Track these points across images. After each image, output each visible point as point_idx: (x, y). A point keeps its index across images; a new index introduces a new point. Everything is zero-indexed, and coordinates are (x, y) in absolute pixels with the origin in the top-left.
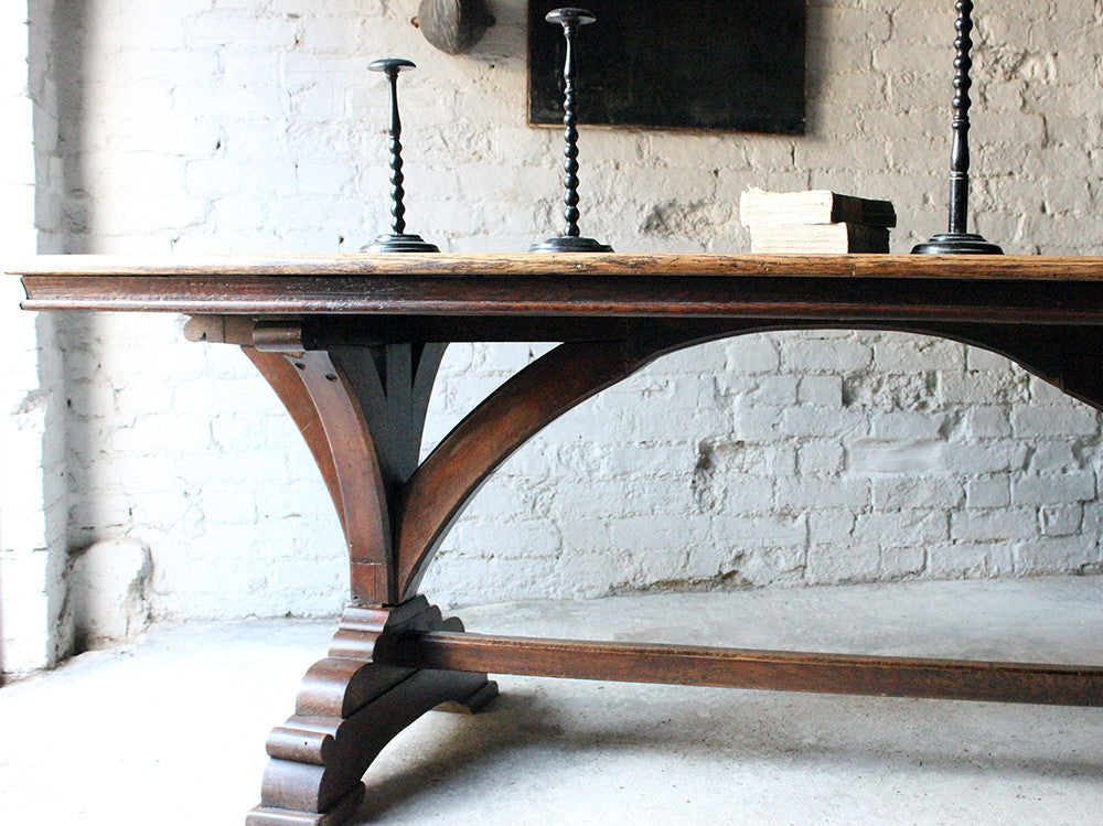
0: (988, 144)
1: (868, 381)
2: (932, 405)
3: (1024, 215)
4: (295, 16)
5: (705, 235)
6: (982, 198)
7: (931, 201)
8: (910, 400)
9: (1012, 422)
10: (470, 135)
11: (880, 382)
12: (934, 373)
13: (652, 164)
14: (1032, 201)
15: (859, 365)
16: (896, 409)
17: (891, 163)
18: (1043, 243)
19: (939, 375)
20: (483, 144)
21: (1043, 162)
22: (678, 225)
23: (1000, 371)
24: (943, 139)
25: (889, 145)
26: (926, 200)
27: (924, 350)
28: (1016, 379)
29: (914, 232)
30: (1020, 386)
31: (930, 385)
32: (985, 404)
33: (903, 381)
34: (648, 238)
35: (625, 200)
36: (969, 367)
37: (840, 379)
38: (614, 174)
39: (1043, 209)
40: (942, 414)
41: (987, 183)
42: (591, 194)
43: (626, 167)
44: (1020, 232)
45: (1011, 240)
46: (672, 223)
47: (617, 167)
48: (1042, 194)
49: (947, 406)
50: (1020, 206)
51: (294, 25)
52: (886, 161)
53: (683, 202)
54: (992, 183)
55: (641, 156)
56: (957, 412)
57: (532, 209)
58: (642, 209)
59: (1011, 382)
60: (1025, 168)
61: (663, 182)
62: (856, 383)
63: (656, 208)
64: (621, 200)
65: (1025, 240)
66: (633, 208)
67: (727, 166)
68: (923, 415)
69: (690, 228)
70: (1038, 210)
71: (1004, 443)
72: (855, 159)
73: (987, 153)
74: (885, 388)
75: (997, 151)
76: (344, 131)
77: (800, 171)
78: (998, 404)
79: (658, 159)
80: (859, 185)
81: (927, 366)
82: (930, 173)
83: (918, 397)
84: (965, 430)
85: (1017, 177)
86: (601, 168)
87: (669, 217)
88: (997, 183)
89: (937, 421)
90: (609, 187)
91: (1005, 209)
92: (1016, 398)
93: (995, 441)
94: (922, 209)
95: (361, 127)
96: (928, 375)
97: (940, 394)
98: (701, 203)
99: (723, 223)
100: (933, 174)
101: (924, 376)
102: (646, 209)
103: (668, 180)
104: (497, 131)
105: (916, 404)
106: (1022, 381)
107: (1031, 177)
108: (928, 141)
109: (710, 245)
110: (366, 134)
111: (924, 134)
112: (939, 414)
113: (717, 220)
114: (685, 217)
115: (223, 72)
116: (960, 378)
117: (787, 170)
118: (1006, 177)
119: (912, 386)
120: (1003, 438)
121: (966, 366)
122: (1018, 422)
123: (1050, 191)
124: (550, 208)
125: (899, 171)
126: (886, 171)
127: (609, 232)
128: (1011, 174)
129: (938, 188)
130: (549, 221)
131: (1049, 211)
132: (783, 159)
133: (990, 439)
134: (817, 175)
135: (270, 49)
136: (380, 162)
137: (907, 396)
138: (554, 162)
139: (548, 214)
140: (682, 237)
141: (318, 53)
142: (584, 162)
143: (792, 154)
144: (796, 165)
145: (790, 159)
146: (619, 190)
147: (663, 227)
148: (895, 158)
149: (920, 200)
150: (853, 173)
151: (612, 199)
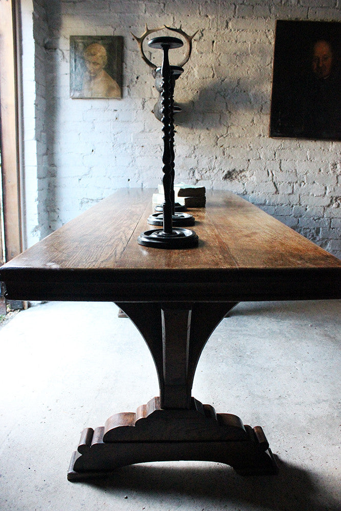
1: (297, 229)
2: (318, 239)
4: (115, 110)
5: (244, 181)
6: (340, 170)
7: (322, 171)
8: (310, 237)
11: (300, 230)
12: (319, 228)
13: (227, 157)
15: (293, 224)
17: (309, 158)
19: (321, 229)
22: (236, 177)
24: (327, 150)
25: (308, 152)
26: (320, 171)
27: (316, 221)
31: (318, 232)
32: (336, 239)
33: (308, 230)
34: (225, 182)
36: (332, 227)
38: (215, 161)
40: (321, 242)
42: (207, 167)
43: (219, 158)
46: (234, 176)
47: (216, 158)
49: (323, 239)
51: (116, 113)
52: (307, 157)
53: (238, 170)
55: (224, 155)
56: (326, 241)
57: (188, 171)
58: (224, 171)
61: (231, 163)
63: (228, 172)
64: (217, 169)
66: (222, 172)
67: (253, 158)
68: (314, 241)
69: (240, 178)
72: (296, 157)
74: (302, 232)
76: (130, 146)
77: (277, 160)
78: (340, 239)
79: (229, 156)
80: (297, 165)
81: (318, 226)
82: (322, 162)
83: (313, 236)
84: (328, 247)
86: (211, 158)
87: (233, 174)
90: (213, 164)
94: (319, 174)
95: (135, 145)
96: (317, 229)
97: (320, 236)
98: (243, 170)
101: (315, 229)
102: (225, 172)
103: (233, 162)
105: (312, 238)
108: (322, 151)
109: (246, 184)
110: (137, 147)
111: (321, 148)
113: (249, 176)
114: (238, 174)
115: (94, 128)
116: (328, 230)
117: (273, 160)
119: (311, 232)
120: (340, 251)
121: (330, 226)
125: (311, 161)
126: (307, 161)
127: (213, 179)
129: (324, 167)
130: (194, 175)
132: (272, 156)
133: (337, 251)
134: (282, 162)
135: (108, 121)
136: (141, 156)
137: (309, 235)
138: (196, 156)
139: (194, 172)
140: (236, 181)
141: (123, 122)
142: (205, 157)
143: (275, 154)
144: (276, 158)
145: (274, 156)
146: (216, 166)
147: (231, 177)
148: (310, 156)
149: (318, 170)
150: (295, 161)
151: (214, 169)
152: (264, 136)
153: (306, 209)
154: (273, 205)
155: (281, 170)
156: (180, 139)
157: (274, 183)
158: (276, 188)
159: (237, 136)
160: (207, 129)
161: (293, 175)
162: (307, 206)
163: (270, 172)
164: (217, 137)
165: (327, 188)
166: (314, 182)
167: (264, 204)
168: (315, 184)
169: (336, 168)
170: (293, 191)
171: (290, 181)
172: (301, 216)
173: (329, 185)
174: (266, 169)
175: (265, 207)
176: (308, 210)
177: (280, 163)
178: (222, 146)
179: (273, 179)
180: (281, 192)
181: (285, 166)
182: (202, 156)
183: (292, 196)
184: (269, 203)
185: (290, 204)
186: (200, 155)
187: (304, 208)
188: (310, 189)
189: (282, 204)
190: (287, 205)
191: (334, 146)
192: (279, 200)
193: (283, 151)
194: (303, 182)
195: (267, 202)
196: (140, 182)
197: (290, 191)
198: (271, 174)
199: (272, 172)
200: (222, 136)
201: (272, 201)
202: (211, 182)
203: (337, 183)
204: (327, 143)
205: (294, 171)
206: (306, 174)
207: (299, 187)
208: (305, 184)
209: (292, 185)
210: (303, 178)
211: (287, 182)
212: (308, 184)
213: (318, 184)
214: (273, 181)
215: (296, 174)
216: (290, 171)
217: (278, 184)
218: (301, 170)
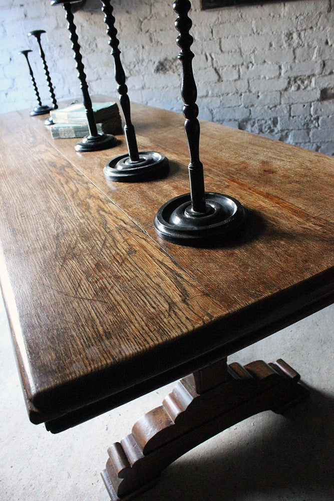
0: (300, 15)
1: (249, 122)
2: (276, 131)
3: (317, 47)
4: (22, 6)
5: (180, 70)
6: (297, 41)
7: (274, 46)
8: (266, 129)
9: (310, 136)
10: (89, 43)
11: (254, 123)
12: (277, 118)
13: (156, 45)
14: (321, 39)
15: (244, 117)
16: (261, 133)
17: (255, 31)
18: (326, 58)
19: (279, 119)
20: (94, 46)
21: (328, 20)
22: (170, 67)
23: (305, 116)
24: (278, 16)
25: (254, 22)
26: (271, 45)
27: (272, 109)
28: (312, 119)
29: (266, 60)
30: (314, 122)
31: (275, 122)
32: (299, 130)
33: (263, 122)
34: (158, 75)
36: (292, 115)
37: (237, 123)
38: (142, 51)
39: (327, 43)
40: (280, 134)
41: (300, 34)
42: (135, 60)
43: (146, 48)
44: (315, 55)
45: (311, 59)
46: (167, 67)
47: (143, 47)
48: (327, 36)
49: (282, 131)
50: (315, 43)
51: (23, 9)
52: (253, 30)
53: (170, 58)
54: (302, 33)
55: (152, 42)
56: (287, 133)
58: (154, 63)
59: (310, 120)
60: (319, 24)
61: (161, 51)
62: (245, 124)
63: (160, 62)
64: (146, 61)
65: (318, 58)
66: (151, 64)
68: (272, 135)
69: (174, 68)
70: (324, 44)
71: (307, 144)
72: (239, 31)
73: (300, 20)
74: (256, 125)
75: (305, 18)
76: (48, 48)
77: (216, 39)
78: (304, 129)
79: (158, 42)
80: (241, 42)
81: (274, 115)
82: (272, 33)
83: (270, 128)
84: (290, 140)
85: (315, 29)
86: (137, 49)
87: (166, 65)
88: (305, 33)
89: (277, 136)
90: (141, 56)
91: (308, 45)
92: (312, 126)
93: (303, 144)
94: (270, 50)
95: (52, 45)
96: (274, 119)
97: (279, 127)
98: (176, 58)
100: (274, 33)
101: (272, 119)
102: (156, 63)
103: (163, 50)
104: (98, 40)
105: (269, 131)
106: (315, 119)
107: (322, 28)
108: (271, 18)
110: (55, 48)
111: (270, 15)
112: (278, 134)
114: (172, 64)
115: (6, 32)
116: (287, 119)
117: (210, 40)
118: (309, 30)
119: (267, 124)
120: (305, 143)
121: (290, 116)
122: (313, 136)
123: (330, 34)
125: (259, 34)
126: (253, 34)
127: (143, 74)
128: (311, 28)
129: (276, 39)
131: (330, 44)
132: (208, 35)
133: (300, 143)
134: (223, 40)
135: (18, 20)
136: (61, 58)
137: (265, 127)
140: (171, 72)
141: (33, 19)
142: (131, 47)
143: (212, 32)
144: (214, 36)
145: (211, 35)
146: (145, 57)
147: (164, 69)
148: (257, 28)
149: (268, 45)
150: (238, 37)
151: (143, 61)
152: (196, 10)
153: (258, 96)
154: (217, 96)
155: (222, 51)
156: (99, 30)
157: (215, 69)
158: (219, 75)
159: (163, 15)
160: (127, 12)
161: (237, 56)
162: (258, 93)
163: (208, 56)
164: (140, 20)
165: (282, 67)
166: (265, 62)
167: (207, 96)
168: (266, 64)
169: (292, 38)
170: (239, 76)
171: (234, 64)
172: (252, 106)
173: (285, 63)
174: (204, 53)
175: (207, 99)
176: (261, 97)
177: (220, 42)
178: (147, 32)
179: (213, 65)
180: (224, 79)
181: (226, 45)
182: (126, 47)
183: (239, 82)
184: (212, 94)
185: (237, 93)
186: (124, 47)
187: (255, 96)
188: (261, 71)
189: (228, 94)
190: (234, 94)
191: (287, 8)
192: (223, 90)
193: (221, 26)
194: (251, 62)
195: (210, 93)
196: (66, 88)
197: (236, 77)
198: (209, 58)
199: (211, 55)
200: (146, 18)
201: (216, 91)
202: (142, 78)
203: (295, 58)
204: (277, 6)
205: (238, 50)
206: (254, 52)
207: (246, 70)
208: (253, 65)
209: (237, 68)
210: (250, 57)
211: (231, 66)
212: (257, 65)
213: (270, 63)
214: (213, 67)
215: (241, 54)
216: (233, 51)
217: (220, 70)
218: (246, 48)
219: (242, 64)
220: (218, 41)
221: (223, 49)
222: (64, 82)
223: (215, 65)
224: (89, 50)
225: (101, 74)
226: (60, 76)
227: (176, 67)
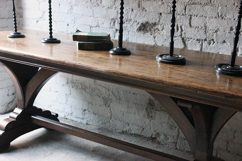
5: (156, 34)
13: (142, 10)
20: (100, 1)
22: (150, 29)
25: (220, 8)
26: (232, 29)
34: (139, 33)
35: (134, 21)
38: (131, 12)
43: (135, 11)
46: (148, 29)
47: (132, 10)
52: (218, 14)
53: (150, 23)
55: (139, 7)
57: (110, 21)
58: (138, 24)
61: (145, 16)
63: (142, 24)
66: (136, 24)
67: (164, 12)
72: (207, 12)
77: (187, 15)
79: (144, 8)
80: (207, 22)
82: (234, 20)
86: (128, 10)
87: (147, 27)
90: (129, 16)
94: (230, 32)
98: (155, 24)
99: (162, 30)
108: (235, 7)
109: (156, 37)
111: (234, 4)
113: (160, 29)
114: (152, 27)
117: (183, 15)
124: (115, 21)
125: (223, 18)
126: (217, 17)
127: (129, 30)
130: (114, 25)
132: (182, 11)
134: (193, 17)
138: (116, 8)
139: (114, 23)
140: (149, 34)
143: (185, 9)
144: (186, 13)
145: (184, 11)
146: (132, 18)
147: (145, 30)
148: (222, 13)
149: (229, 29)
150: (206, 17)
151: (131, 20)
155: (190, 26)
157: (183, 39)
158: (185, 44)
161: (202, 32)
163: (179, 27)
165: (239, 49)
166: (224, 42)
168: (225, 44)
170: (202, 49)
171: (198, 38)
177: (191, 18)
179: (181, 35)
180: (189, 48)
181: (196, 21)
188: (219, 49)
193: (193, 6)
194: (213, 40)
197: (199, 49)
198: (180, 30)
199: (181, 27)
202: (127, 33)
205: (203, 28)
206: (216, 31)
207: (208, 45)
208: (214, 42)
209: (201, 42)
210: (213, 36)
211: (196, 39)
212: (218, 43)
213: (228, 44)
214: (181, 37)
215: (205, 31)
216: (199, 27)
217: (187, 41)
218: (211, 28)
219: (205, 40)
220: (189, 17)
221: (192, 24)
222: (75, 23)
223: (183, 36)
224: (96, 4)
225: (100, 23)
226: (73, 18)
227: (155, 31)
